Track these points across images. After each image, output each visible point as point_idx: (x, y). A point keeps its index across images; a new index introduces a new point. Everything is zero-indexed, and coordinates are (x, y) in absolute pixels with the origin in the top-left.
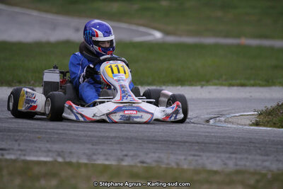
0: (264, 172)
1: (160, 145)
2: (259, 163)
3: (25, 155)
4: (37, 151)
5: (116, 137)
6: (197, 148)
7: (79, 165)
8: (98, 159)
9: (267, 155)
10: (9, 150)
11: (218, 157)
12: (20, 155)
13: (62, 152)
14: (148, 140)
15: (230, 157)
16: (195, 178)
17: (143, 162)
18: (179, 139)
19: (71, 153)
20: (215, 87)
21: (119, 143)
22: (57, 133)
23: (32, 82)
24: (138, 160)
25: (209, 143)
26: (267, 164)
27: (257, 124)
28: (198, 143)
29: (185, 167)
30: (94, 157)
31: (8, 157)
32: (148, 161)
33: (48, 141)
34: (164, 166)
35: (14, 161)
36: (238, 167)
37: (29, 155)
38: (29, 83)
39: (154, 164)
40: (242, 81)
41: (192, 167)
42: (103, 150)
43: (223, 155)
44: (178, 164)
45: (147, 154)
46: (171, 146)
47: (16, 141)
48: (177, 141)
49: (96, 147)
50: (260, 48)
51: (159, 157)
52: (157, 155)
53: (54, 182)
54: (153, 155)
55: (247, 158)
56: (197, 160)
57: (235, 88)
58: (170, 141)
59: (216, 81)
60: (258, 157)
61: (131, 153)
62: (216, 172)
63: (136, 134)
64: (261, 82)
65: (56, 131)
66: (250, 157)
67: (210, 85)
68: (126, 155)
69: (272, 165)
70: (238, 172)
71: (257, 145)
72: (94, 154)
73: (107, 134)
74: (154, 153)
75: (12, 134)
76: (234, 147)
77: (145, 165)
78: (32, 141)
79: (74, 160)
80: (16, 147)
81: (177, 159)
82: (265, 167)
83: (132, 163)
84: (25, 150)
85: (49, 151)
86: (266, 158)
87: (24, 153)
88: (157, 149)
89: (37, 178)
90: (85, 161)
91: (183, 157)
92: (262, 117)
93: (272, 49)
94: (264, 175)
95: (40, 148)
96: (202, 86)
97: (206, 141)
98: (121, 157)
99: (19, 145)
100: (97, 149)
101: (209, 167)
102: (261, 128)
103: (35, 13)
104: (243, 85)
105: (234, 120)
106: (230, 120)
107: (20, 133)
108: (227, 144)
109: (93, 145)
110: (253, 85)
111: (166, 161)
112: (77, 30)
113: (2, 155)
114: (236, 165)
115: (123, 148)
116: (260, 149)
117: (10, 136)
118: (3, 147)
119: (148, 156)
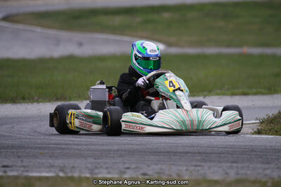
0: (264, 180)
1: (162, 157)
2: (260, 171)
3: (27, 171)
4: (40, 167)
5: (118, 150)
6: (198, 158)
7: (80, 180)
8: (100, 173)
9: (269, 163)
10: (12, 166)
11: (219, 167)
12: (23, 171)
13: (64, 166)
14: (150, 152)
15: (231, 166)
17: (145, 174)
18: (181, 150)
19: (73, 167)
20: (218, 97)
21: (121, 156)
22: (60, 149)
23: (36, 98)
24: (141, 172)
25: (211, 153)
26: (268, 172)
27: (259, 132)
28: (199, 153)
30: (96, 171)
31: (10, 174)
32: (150, 173)
33: (50, 157)
34: (165, 177)
35: (16, 178)
36: (239, 177)
37: (32, 172)
38: (33, 99)
39: (156, 176)
40: (245, 90)
41: (193, 178)
42: (105, 163)
43: (224, 164)
44: (178, 175)
45: (149, 166)
46: (173, 157)
47: (19, 157)
48: (179, 153)
49: (100, 161)
50: (262, 56)
51: (161, 169)
52: (159, 166)
54: (155, 167)
56: (198, 171)
57: (238, 97)
58: (172, 152)
59: (219, 91)
60: (259, 165)
61: (134, 166)
62: (216, 182)
63: (139, 147)
64: (263, 91)
65: (58, 146)
66: (251, 166)
67: (212, 95)
68: (128, 168)
69: (272, 173)
70: (238, 181)
71: (259, 153)
72: (96, 168)
73: (110, 147)
74: (156, 164)
75: (15, 150)
76: (236, 156)
77: (146, 177)
78: (35, 156)
79: (76, 175)
80: (19, 163)
81: (179, 170)
82: (266, 175)
83: (134, 176)
84: (28, 166)
85: (52, 166)
86: (267, 166)
87: (27, 169)
88: (159, 161)
90: (88, 175)
91: (185, 168)
92: (264, 125)
93: (274, 57)
94: (265, 183)
95: (42, 164)
97: (207, 151)
98: (123, 170)
99: (22, 161)
100: (99, 163)
102: (263, 136)
103: (39, 29)
104: (245, 94)
107: (23, 150)
108: (229, 154)
109: (95, 159)
110: (255, 94)
111: (167, 172)
112: (80, 44)
113: (5, 172)
114: (238, 174)
115: (125, 161)
116: (261, 157)
117: (13, 153)
118: (6, 164)
119: (151, 168)
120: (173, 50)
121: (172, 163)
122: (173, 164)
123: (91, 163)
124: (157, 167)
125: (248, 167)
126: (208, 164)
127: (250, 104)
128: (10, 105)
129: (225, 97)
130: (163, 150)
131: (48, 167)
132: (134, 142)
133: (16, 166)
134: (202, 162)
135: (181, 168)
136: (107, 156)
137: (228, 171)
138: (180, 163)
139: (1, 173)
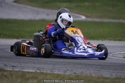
1: (83, 66)
3: (23, 69)
4: (28, 68)
5: (63, 62)
6: (99, 67)
7: (46, 74)
8: (55, 71)
10: (16, 67)
11: (108, 72)
12: (21, 69)
13: (40, 68)
14: (78, 64)
15: (113, 72)
16: (98, 80)
17: (75, 73)
19: (43, 68)
21: (65, 65)
24: (73, 72)
25: (105, 65)
28: (100, 65)
29: (94, 75)
30: (54, 70)
31: (16, 70)
32: (77, 73)
33: (33, 63)
34: (84, 75)
35: (18, 71)
36: (117, 76)
37: (25, 69)
38: (26, 37)
39: (80, 74)
41: (97, 76)
42: (58, 67)
43: (110, 71)
44: (90, 74)
45: (77, 70)
46: (88, 66)
47: (19, 63)
48: (90, 64)
49: (55, 66)
51: (82, 71)
52: (81, 70)
53: (35, 81)
56: (99, 73)
57: (117, 42)
58: (87, 64)
59: (109, 38)
61: (70, 69)
62: (107, 78)
65: (37, 59)
66: (122, 72)
67: (106, 40)
68: (68, 70)
70: (117, 78)
72: (54, 69)
74: (80, 69)
76: (116, 67)
78: (26, 63)
79: (44, 72)
80: (19, 65)
83: (70, 74)
85: (34, 67)
87: (23, 68)
88: (81, 68)
89: (28, 79)
90: (50, 72)
91: (93, 71)
95: (30, 66)
96: (102, 40)
97: (103, 64)
98: (65, 71)
99: (21, 64)
100: (55, 67)
101: (104, 76)
103: (30, 7)
104: (120, 40)
105: (116, 55)
106: (114, 55)
107: (21, 60)
108: (113, 66)
109: (53, 65)
111: (85, 73)
112: (48, 15)
113: (13, 69)
114: (116, 75)
115: (67, 67)
117: (17, 60)
118: (13, 65)
119: (78, 71)
120: (89, 19)
121: (87, 69)
123: (51, 67)
125: (121, 72)
126: (104, 70)
127: (123, 45)
129: (111, 41)
130: (83, 63)
131: (32, 68)
133: (18, 66)
134: (100, 69)
135: (91, 71)
136: (58, 64)
137: (112, 74)
138: (91, 69)
139: (11, 69)
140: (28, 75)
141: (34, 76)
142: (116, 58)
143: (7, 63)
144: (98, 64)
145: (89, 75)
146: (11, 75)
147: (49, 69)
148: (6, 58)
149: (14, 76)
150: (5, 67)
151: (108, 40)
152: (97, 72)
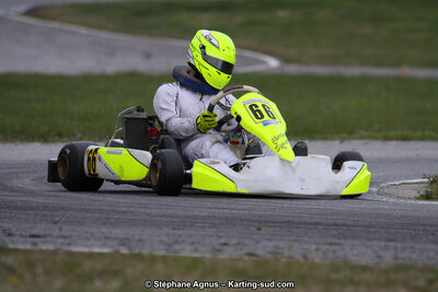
1: (278, 229)
2: (432, 255)
3: (69, 244)
4: (88, 239)
5: (209, 217)
6: (335, 232)
7: (153, 259)
8: (183, 249)
10: (45, 236)
11: (368, 247)
12: (63, 244)
13: (127, 239)
15: (386, 246)
16: (334, 276)
17: (251, 255)
18: (307, 220)
19: (140, 240)
20: (363, 142)
21: (213, 226)
22: (118, 212)
23: (79, 135)
24: (246, 250)
25: (353, 226)
27: (428, 197)
28: (336, 225)
29: (318, 260)
30: (177, 247)
31: (44, 247)
32: (260, 252)
33: (104, 224)
34: (284, 260)
35: (54, 252)
36: (400, 261)
37: (76, 245)
38: (74, 136)
39: (269, 257)
40: (405, 133)
41: (328, 262)
42: (190, 236)
43: (375, 243)
44: (305, 257)
45: (258, 242)
46: (295, 230)
47: (56, 223)
48: (305, 223)
49: (181, 232)
51: (277, 247)
52: (274, 243)
53: (115, 284)
54: (267, 243)
55: (413, 248)
56: (335, 251)
57: (394, 143)
58: (293, 222)
59: (365, 133)
60: (429, 246)
61: (234, 241)
62: (365, 269)
63: (241, 212)
66: (417, 246)
67: (354, 139)
68: (226, 244)
70: (398, 268)
71: (428, 228)
72: (176, 242)
73: (196, 213)
74: (270, 240)
75: (49, 213)
76: (393, 231)
77: (254, 258)
78: (80, 223)
79: (145, 252)
80: (56, 232)
81: (305, 249)
83: (234, 256)
84: (70, 237)
85: (106, 238)
87: (68, 241)
88: (273, 235)
89: (90, 278)
90: (164, 253)
91: (314, 247)
92: (435, 186)
95: (92, 234)
96: (342, 141)
97: (348, 222)
98: (218, 247)
99: (60, 229)
100: (180, 236)
101: (354, 259)
102: (434, 203)
103: (83, 31)
104: (405, 139)
105: (393, 190)
106: (386, 191)
107: (61, 212)
108: (382, 227)
109: (174, 229)
110: (422, 139)
111: (287, 253)
112: (148, 56)
113: (35, 244)
114: (396, 258)
115: (221, 234)
116: (433, 234)
117: (44, 215)
118: (35, 232)
119: (260, 245)
120: (293, 69)
121: (292, 238)
122: (296, 241)
123: (168, 234)
124: (270, 245)
126: (351, 242)
127: (413, 154)
128: (39, 144)
129: (374, 142)
130: (278, 219)
131: (100, 239)
132: (233, 206)
134: (340, 238)
135: (307, 247)
136: (192, 226)
137: (382, 253)
138: (305, 239)
139: (28, 247)
140: (87, 265)
141: (110, 267)
142: (392, 200)
143: (10, 226)
144: (330, 222)
145: (302, 260)
146: (31, 265)
147: (161, 242)
148: (8, 207)
149: (39, 270)
150: (7, 239)
151: (363, 138)
152: (328, 250)
